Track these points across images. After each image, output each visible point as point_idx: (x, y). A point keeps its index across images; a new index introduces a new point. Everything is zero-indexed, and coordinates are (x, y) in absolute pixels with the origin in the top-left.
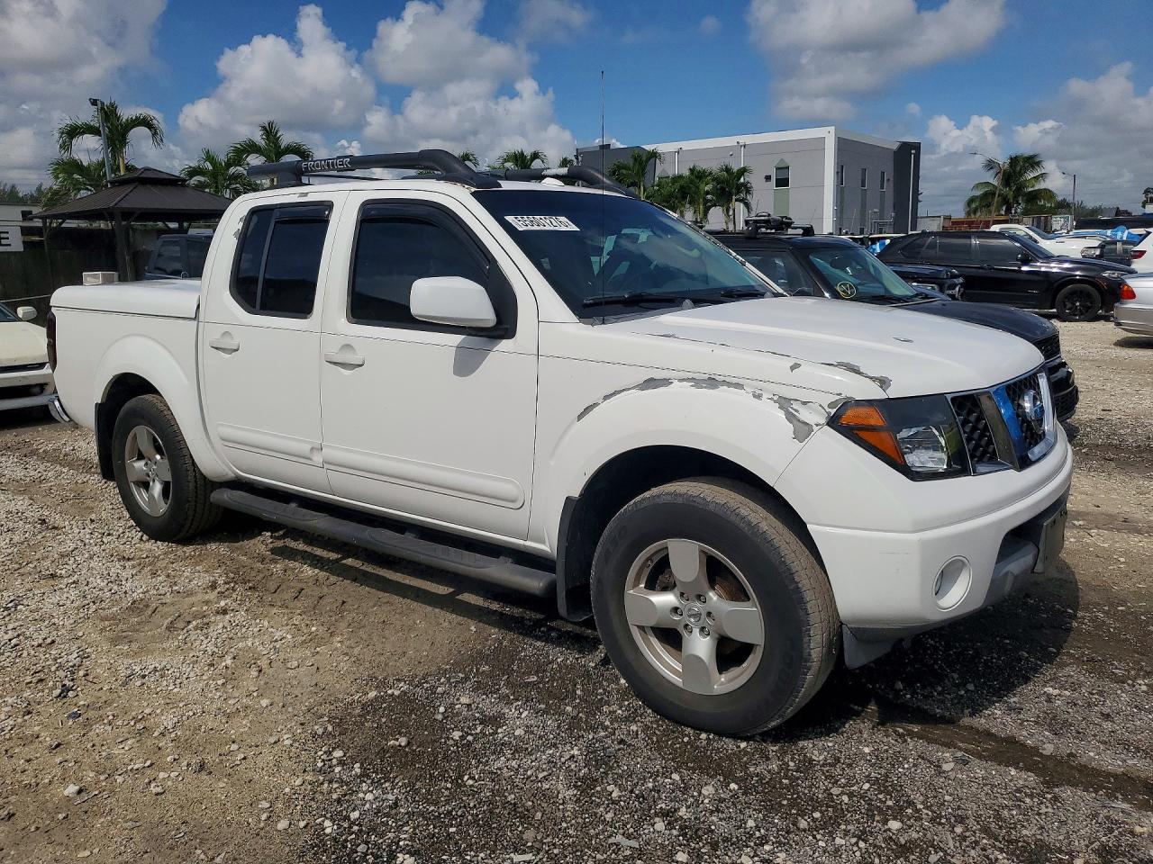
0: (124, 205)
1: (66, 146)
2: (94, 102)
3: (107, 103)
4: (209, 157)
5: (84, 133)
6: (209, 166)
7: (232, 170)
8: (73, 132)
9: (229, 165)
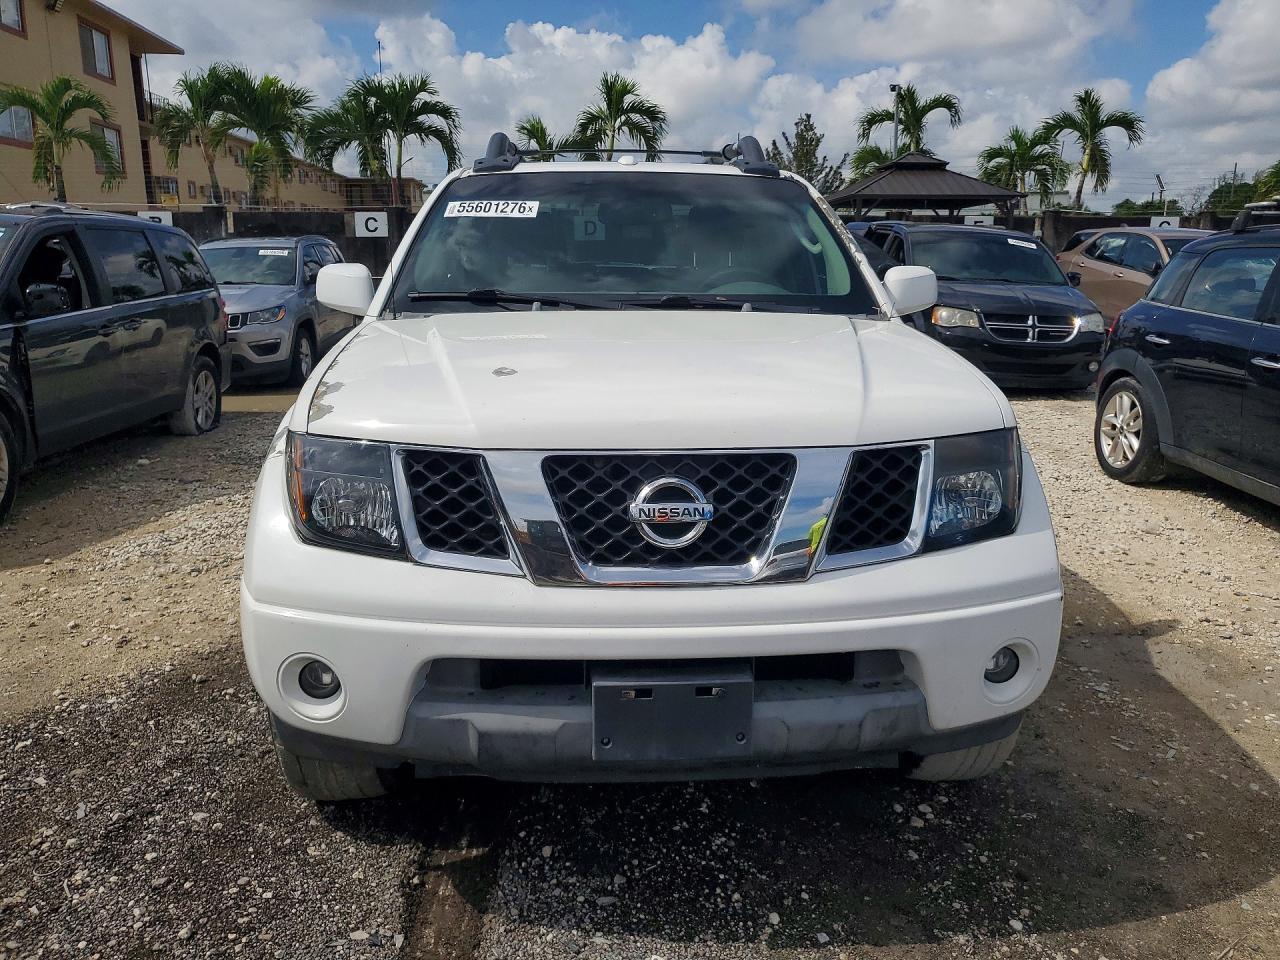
0: (867, 192)
1: (865, 135)
2: (893, 88)
3: (904, 87)
4: (1016, 136)
5: (882, 120)
6: (1013, 146)
7: (1039, 149)
8: (873, 120)
9: (1036, 142)
